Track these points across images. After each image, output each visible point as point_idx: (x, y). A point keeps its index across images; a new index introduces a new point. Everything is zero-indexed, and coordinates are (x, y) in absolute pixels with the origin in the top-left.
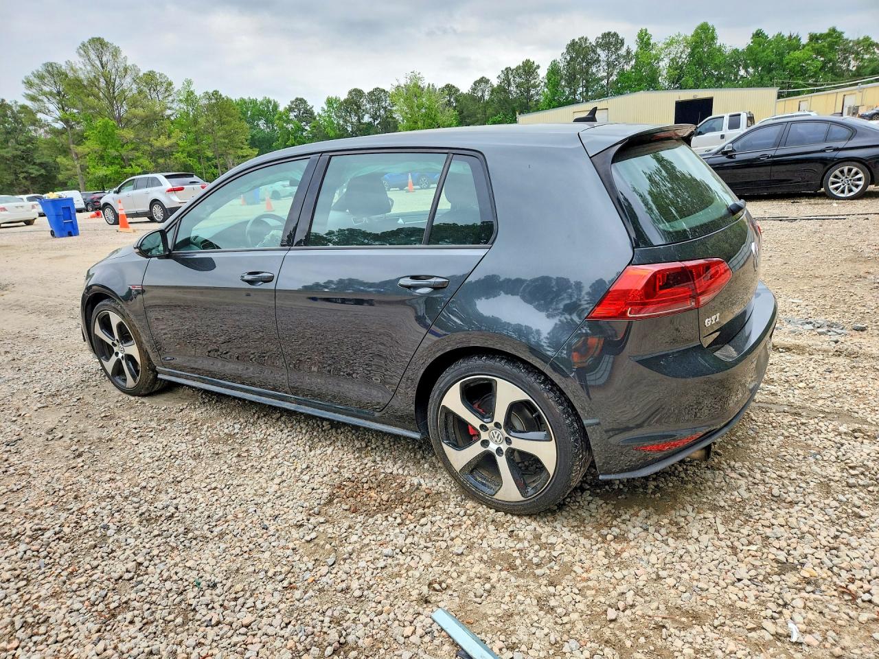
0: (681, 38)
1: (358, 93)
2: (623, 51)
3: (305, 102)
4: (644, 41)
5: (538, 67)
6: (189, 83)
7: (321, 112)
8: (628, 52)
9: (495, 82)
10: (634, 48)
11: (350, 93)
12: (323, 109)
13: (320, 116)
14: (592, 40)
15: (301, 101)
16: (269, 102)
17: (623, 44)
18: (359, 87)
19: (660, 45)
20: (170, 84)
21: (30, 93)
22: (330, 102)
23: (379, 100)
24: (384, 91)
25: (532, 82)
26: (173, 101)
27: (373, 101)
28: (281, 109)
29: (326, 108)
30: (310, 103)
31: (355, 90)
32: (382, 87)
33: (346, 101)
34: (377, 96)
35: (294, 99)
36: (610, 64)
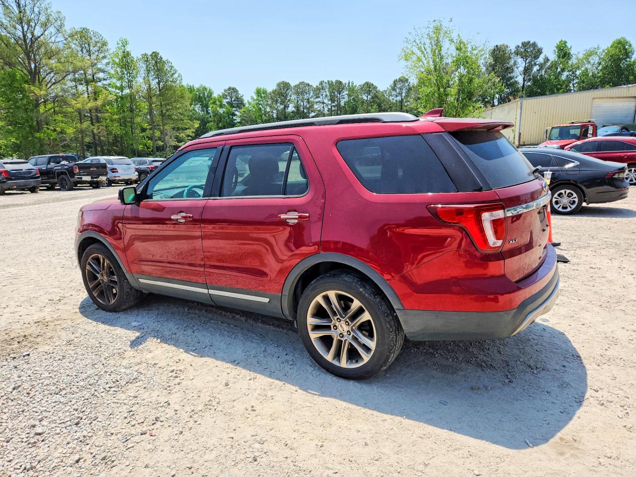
0: (601, 50)
1: (285, 86)
2: (541, 60)
3: (237, 91)
4: (564, 53)
6: (125, 43)
7: (250, 101)
8: (547, 60)
9: (413, 82)
10: (553, 57)
11: (278, 85)
12: (252, 98)
13: (250, 104)
14: (512, 48)
15: (233, 90)
16: (205, 89)
17: (541, 53)
18: (287, 81)
19: (581, 56)
20: (105, 44)
22: (259, 92)
23: (303, 93)
24: (308, 85)
26: (108, 64)
27: (297, 93)
28: (215, 95)
29: (255, 97)
30: (241, 92)
31: (283, 83)
32: (307, 82)
33: (274, 92)
34: (302, 89)
35: (227, 88)
36: (527, 70)
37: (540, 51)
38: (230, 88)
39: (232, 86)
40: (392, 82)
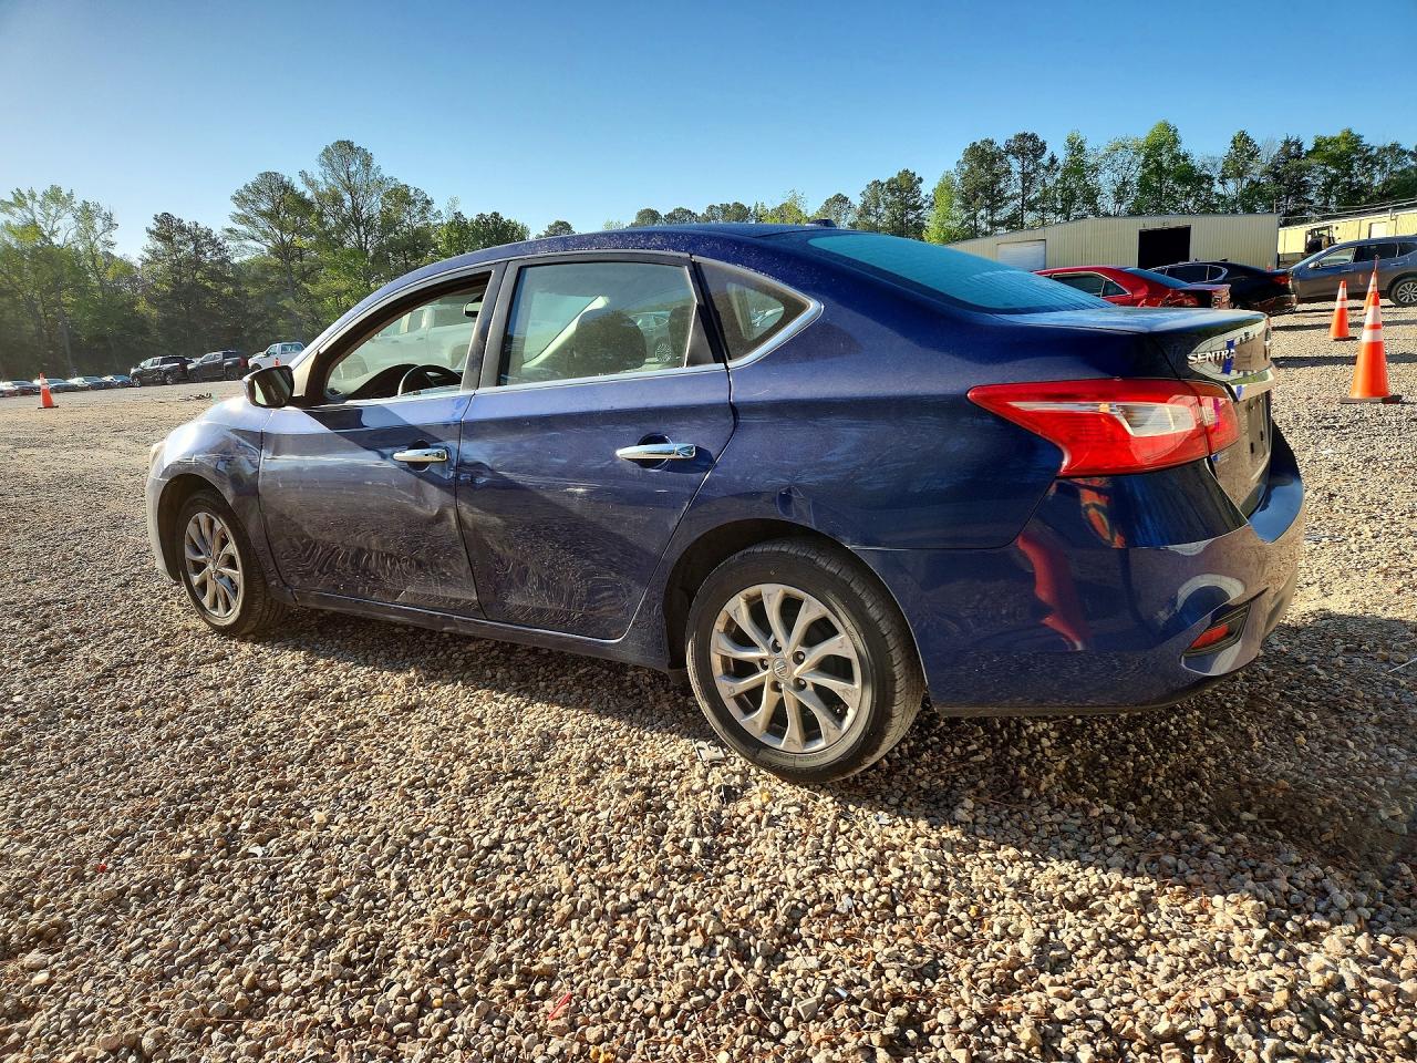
0: (1130, 143)
1: (651, 214)
2: (1045, 160)
3: (570, 227)
4: (1076, 148)
5: (921, 180)
6: (454, 201)
8: (1053, 160)
9: (857, 201)
10: (1062, 157)
11: (639, 215)
14: (1001, 143)
15: (563, 226)
17: (1045, 149)
18: (654, 207)
19: (1103, 152)
20: (428, 203)
21: (240, 212)
24: (689, 212)
25: (912, 201)
28: (532, 237)
31: (648, 211)
32: (686, 207)
34: (679, 219)
35: (553, 223)
36: (1026, 177)
37: (1043, 148)
38: (558, 223)
39: (561, 220)
40: (822, 203)
